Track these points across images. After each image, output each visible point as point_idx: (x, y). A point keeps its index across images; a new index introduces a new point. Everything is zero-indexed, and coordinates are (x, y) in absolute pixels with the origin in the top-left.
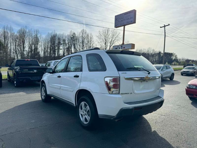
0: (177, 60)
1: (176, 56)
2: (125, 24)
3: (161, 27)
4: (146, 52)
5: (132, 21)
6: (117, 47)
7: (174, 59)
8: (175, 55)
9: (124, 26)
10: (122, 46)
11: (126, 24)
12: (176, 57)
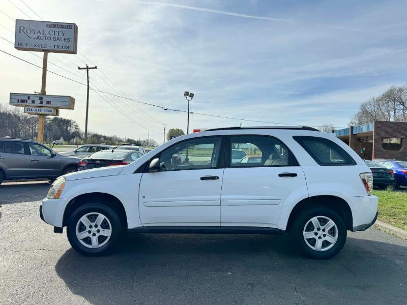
0: (80, 134)
1: (76, 127)
2: (49, 48)
3: (79, 68)
4: (11, 113)
5: (69, 47)
6: (26, 98)
7: (73, 133)
8: (75, 124)
9: (46, 51)
10: (41, 99)
11: (52, 48)
12: (76, 129)
